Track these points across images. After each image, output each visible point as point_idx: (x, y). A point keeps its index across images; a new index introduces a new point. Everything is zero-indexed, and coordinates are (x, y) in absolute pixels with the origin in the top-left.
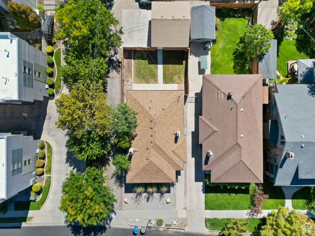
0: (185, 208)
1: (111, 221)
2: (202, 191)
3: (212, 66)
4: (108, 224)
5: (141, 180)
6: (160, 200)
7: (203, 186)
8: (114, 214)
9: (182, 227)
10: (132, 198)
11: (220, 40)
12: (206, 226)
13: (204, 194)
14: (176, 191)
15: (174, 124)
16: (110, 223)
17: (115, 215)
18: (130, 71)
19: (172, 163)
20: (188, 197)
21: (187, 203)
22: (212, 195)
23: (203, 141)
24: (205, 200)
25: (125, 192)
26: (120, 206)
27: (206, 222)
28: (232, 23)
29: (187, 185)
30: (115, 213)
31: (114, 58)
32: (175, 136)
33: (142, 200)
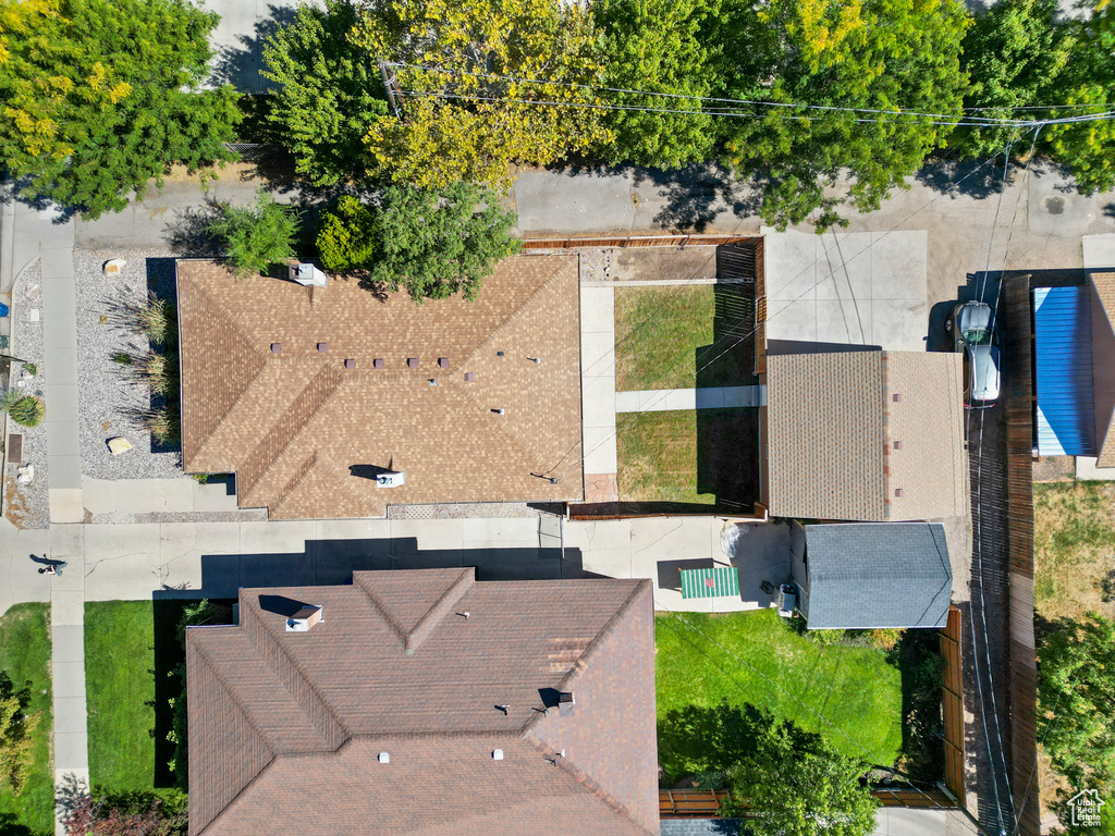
0: (88, 518)
1: (26, 206)
2: (166, 587)
3: (696, 617)
4: (16, 190)
5: (190, 325)
6: (119, 410)
7: (183, 591)
8: (59, 214)
9: (11, 506)
10: (129, 289)
11: (805, 648)
12: (15, 609)
13: (151, 598)
14: (160, 476)
15: (437, 460)
16: (20, 200)
17: (54, 222)
18: (666, 270)
19: (265, 457)
20: (137, 526)
21: (110, 525)
22: (145, 630)
23: (365, 589)
24: (126, 602)
25: (150, 262)
26: (92, 240)
27: (32, 606)
28: (878, 701)
29: (190, 525)
30: (61, 220)
31: (719, 201)
32: (385, 465)
33: (121, 332)
